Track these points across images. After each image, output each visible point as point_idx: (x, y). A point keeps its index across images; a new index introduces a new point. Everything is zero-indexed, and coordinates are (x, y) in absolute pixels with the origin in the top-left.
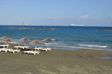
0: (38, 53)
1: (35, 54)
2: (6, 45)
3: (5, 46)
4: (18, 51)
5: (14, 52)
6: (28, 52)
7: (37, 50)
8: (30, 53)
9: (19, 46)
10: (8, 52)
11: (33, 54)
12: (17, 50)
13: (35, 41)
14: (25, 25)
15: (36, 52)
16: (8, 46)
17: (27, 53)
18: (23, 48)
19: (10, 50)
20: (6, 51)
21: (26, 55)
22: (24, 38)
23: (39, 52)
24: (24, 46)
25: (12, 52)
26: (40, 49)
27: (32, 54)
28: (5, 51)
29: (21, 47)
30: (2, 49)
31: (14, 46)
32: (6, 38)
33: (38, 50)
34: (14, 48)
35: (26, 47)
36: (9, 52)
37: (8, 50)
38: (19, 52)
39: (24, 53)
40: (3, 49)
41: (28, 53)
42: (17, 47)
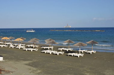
0: (82, 55)
1: (79, 57)
2: (51, 47)
3: (50, 48)
4: (62, 53)
5: (58, 54)
6: (72, 54)
7: (81, 52)
8: (73, 56)
9: (63, 49)
11: (77, 57)
12: (61, 53)
13: (79, 43)
14: (69, 27)
15: (80, 54)
16: (52, 48)
17: (71, 56)
18: (67, 51)
19: (54, 52)
20: (51, 53)
21: (70, 57)
22: (68, 40)
23: (83, 54)
24: (68, 48)
25: (57, 54)
26: (84, 52)
28: (49, 53)
29: (65, 49)
31: (58, 48)
32: (50, 40)
33: (83, 52)
34: (58, 50)
35: (70, 49)
36: (54, 54)
37: (52, 52)
38: (63, 54)
39: (68, 55)
40: (48, 51)
41: (72, 55)
42: (61, 49)
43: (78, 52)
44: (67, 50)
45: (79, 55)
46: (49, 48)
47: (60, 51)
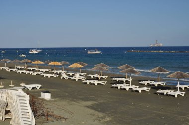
0: (182, 94)
1: (176, 96)
2: (128, 80)
3: (126, 81)
4: (148, 89)
5: (140, 91)
6: (165, 92)
7: (180, 89)
8: (167, 94)
9: (149, 82)
10: (131, 90)
11: (174, 96)
12: (145, 89)
13: (177, 74)
14: (159, 45)
15: (178, 93)
16: (131, 81)
17: (162, 94)
18: (156, 86)
19: (134, 88)
20: (128, 89)
21: (162, 97)
22: (157, 68)
23: (184, 93)
24: (158, 81)
25: (138, 91)
26: (185, 88)
27: (170, 95)
28: (125, 89)
29: (153, 83)
30: (122, 85)
31: (140, 81)
32: (127, 67)
33: (183, 89)
34: (140, 84)
35: (160, 83)
36: (133, 91)
37: (131, 87)
38: (148, 91)
39: (157, 94)
40: (124, 86)
41: (165, 94)
42: (146, 83)
43: (175, 89)
44: (156, 84)
45: (176, 94)
46: (124, 80)
47: (143, 85)
